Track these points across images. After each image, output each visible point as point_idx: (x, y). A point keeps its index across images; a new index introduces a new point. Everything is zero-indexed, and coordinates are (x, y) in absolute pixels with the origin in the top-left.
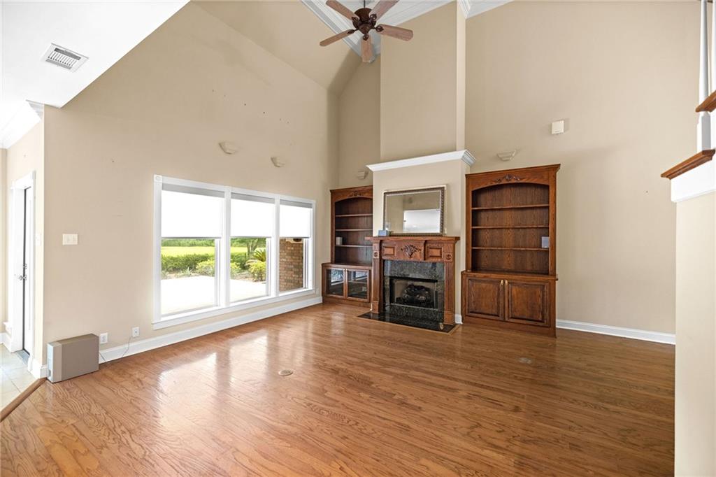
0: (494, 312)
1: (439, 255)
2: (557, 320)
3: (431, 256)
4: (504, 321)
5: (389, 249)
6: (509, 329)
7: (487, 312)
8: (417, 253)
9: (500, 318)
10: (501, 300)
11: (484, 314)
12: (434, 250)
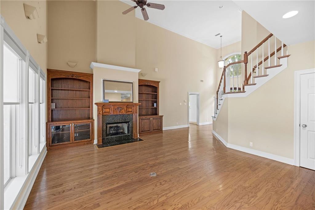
0: (149, 130)
1: (131, 111)
2: (163, 128)
3: (128, 112)
4: (151, 132)
5: (107, 109)
6: (152, 134)
7: (147, 130)
8: (123, 110)
9: (150, 131)
10: (151, 125)
11: (145, 131)
12: (129, 109)
